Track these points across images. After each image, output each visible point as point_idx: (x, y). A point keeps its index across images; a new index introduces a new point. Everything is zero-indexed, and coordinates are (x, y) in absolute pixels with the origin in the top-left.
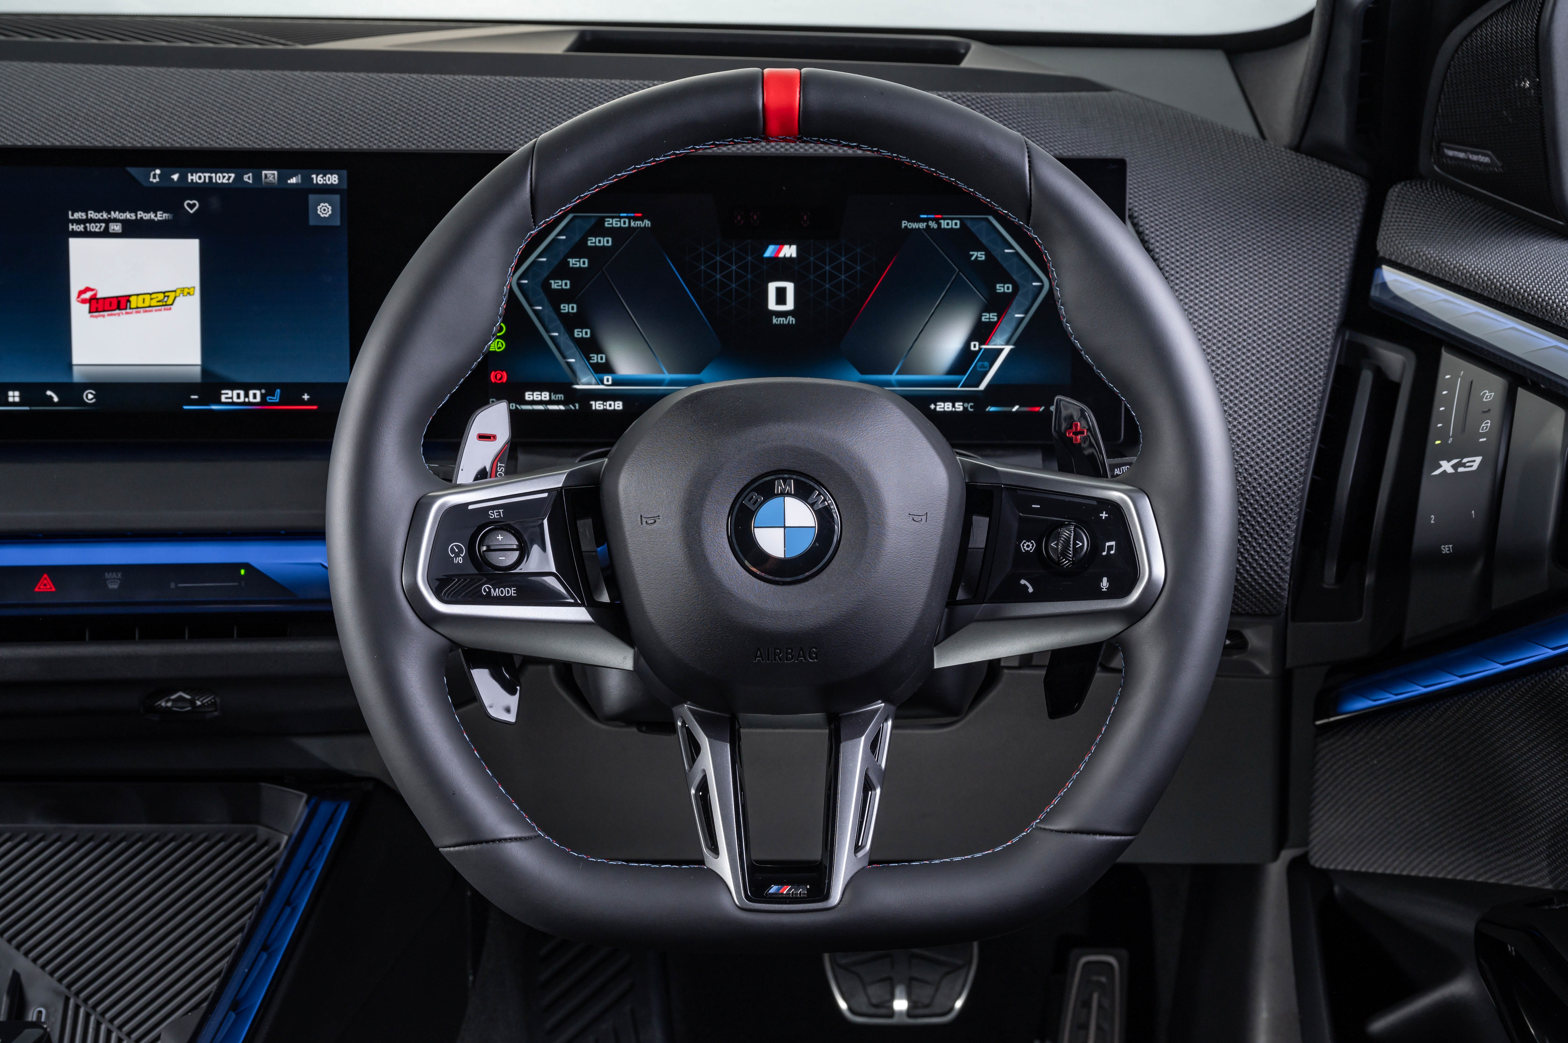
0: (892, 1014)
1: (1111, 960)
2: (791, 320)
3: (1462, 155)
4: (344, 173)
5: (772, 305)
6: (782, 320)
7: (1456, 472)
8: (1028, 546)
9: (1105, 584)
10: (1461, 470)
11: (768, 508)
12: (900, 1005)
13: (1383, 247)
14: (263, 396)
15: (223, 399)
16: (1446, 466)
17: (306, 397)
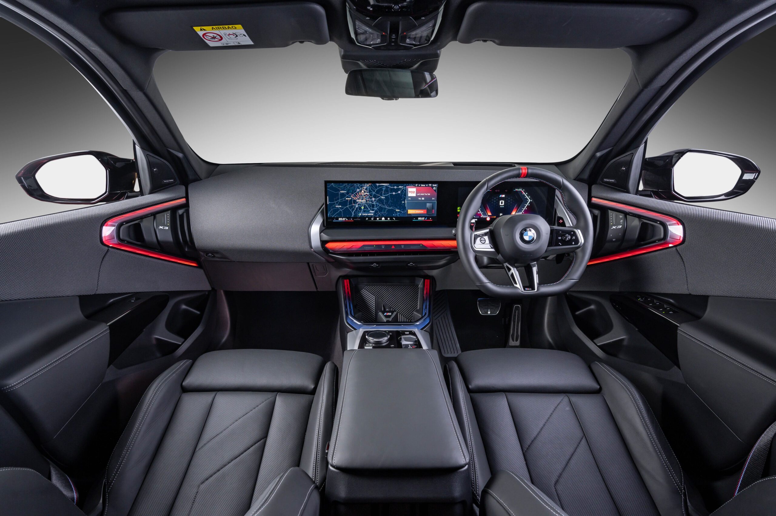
0: (488, 314)
1: (520, 306)
2: (503, 206)
3: (608, 180)
4: (437, 184)
5: (500, 204)
6: (502, 206)
7: (616, 228)
8: (560, 238)
9: (573, 243)
10: (617, 228)
11: (525, 233)
12: (489, 313)
13: (592, 195)
14: (424, 219)
15: (419, 219)
16: (614, 227)
17: (431, 219)
